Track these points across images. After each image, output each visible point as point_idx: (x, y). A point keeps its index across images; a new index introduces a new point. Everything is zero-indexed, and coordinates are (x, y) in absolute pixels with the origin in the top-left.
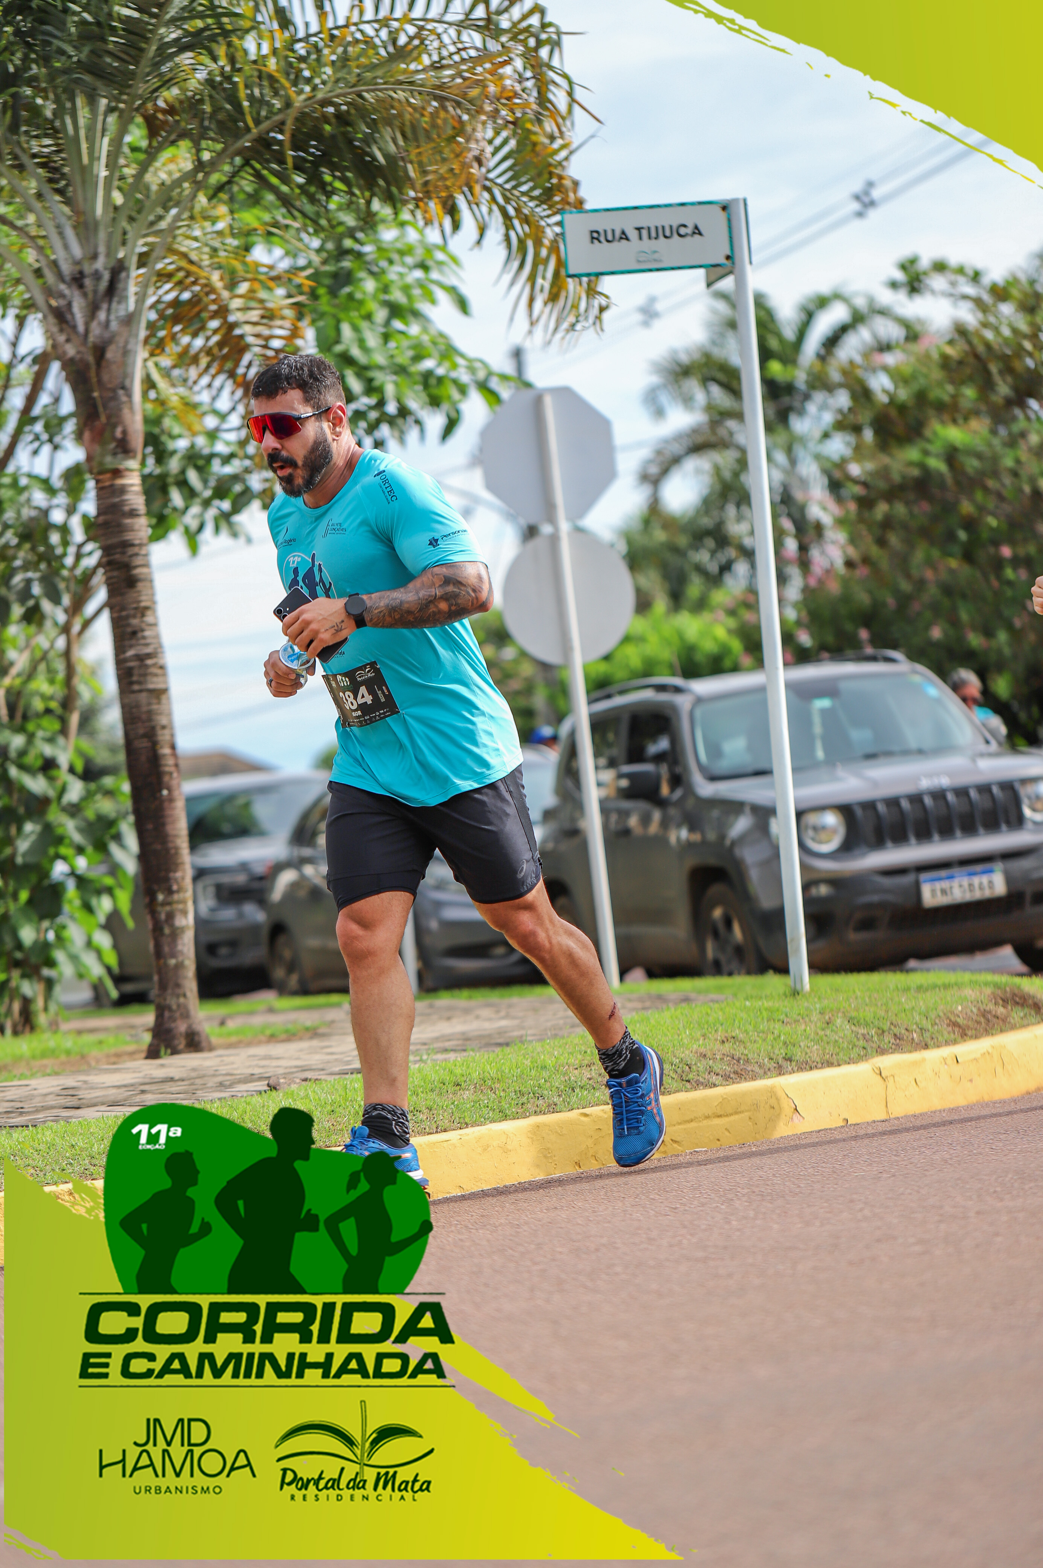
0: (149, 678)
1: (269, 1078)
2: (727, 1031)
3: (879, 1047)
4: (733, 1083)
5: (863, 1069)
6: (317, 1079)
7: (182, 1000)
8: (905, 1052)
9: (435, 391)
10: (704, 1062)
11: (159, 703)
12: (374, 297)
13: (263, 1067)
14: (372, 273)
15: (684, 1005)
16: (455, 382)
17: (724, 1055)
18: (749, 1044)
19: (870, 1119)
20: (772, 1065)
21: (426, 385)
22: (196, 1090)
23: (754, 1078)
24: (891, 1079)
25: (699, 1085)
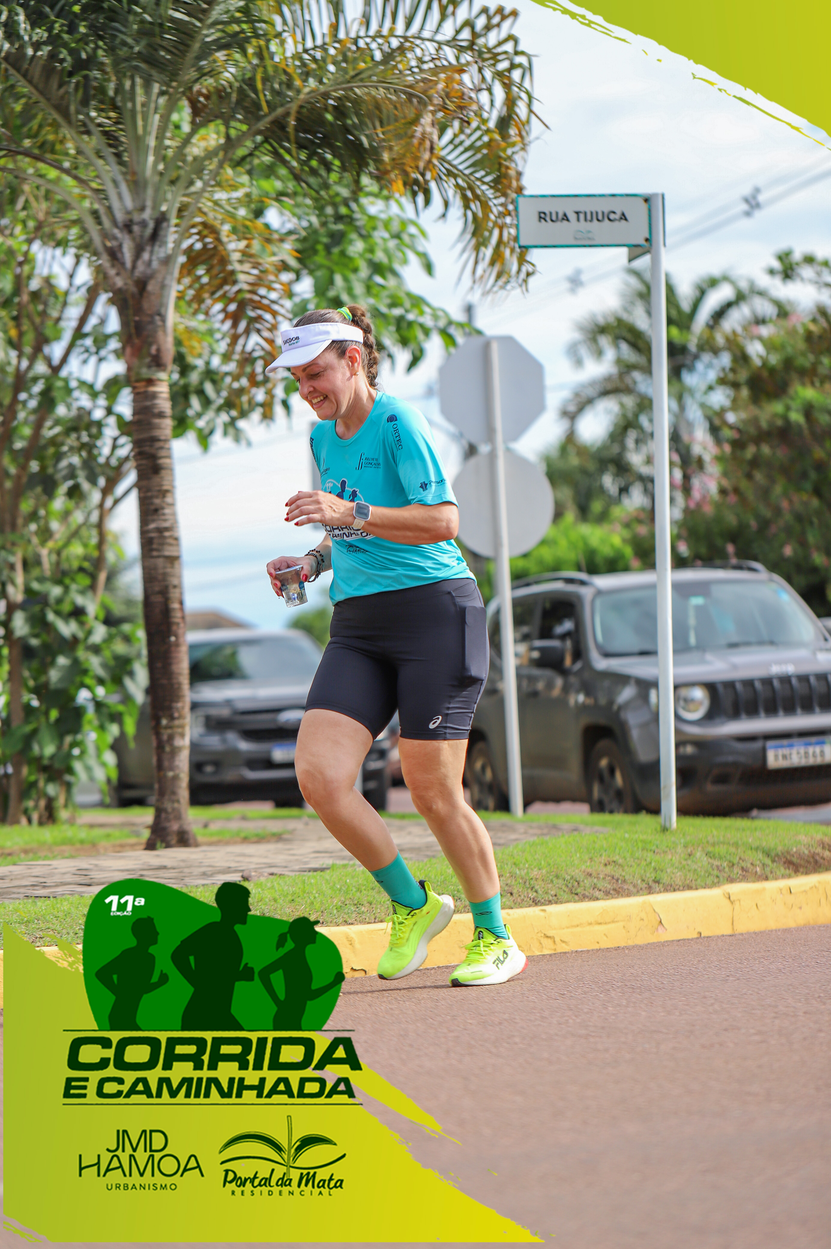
0: (167, 547)
1: (242, 871)
2: (609, 856)
3: (729, 876)
4: (612, 898)
5: (716, 892)
6: (280, 875)
7: (176, 805)
8: (750, 882)
9: (405, 333)
10: (590, 879)
11: (172, 567)
12: (361, 255)
13: (238, 862)
14: (362, 236)
15: (576, 833)
16: (422, 326)
17: (606, 875)
18: (626, 868)
19: (720, 933)
20: (644, 885)
21: (399, 329)
22: (185, 877)
23: (629, 895)
24: (737, 903)
25: (584, 898)
